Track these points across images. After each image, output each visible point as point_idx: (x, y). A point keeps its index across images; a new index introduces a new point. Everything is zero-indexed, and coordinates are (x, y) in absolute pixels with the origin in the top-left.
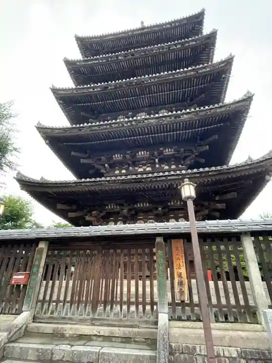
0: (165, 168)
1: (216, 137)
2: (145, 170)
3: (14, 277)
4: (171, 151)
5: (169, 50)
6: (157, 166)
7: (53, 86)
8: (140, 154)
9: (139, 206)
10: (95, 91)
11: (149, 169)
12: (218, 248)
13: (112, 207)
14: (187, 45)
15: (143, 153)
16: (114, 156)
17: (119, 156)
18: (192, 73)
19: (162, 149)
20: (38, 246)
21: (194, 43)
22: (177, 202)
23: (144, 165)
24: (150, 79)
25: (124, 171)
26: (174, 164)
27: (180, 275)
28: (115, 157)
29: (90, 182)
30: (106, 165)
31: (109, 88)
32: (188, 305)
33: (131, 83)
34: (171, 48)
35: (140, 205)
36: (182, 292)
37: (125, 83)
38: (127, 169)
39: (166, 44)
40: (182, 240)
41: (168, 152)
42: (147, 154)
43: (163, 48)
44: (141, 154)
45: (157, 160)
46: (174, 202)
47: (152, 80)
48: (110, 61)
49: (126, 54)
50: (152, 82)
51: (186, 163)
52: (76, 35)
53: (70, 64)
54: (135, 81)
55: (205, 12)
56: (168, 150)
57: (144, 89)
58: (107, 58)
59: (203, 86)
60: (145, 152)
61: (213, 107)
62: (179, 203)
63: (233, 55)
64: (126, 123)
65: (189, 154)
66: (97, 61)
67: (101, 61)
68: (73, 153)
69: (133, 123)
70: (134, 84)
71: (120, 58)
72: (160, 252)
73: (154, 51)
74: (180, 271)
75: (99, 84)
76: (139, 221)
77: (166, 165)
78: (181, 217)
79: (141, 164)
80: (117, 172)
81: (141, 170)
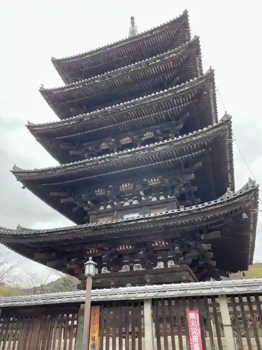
0: (153, 200)
1: (201, 164)
2: (131, 203)
4: (157, 181)
5: (148, 66)
6: (143, 199)
8: (123, 187)
9: (121, 249)
10: (71, 124)
11: (135, 202)
13: (94, 251)
14: (167, 58)
15: (126, 186)
16: (96, 191)
17: (101, 190)
18: (170, 94)
19: (145, 180)
21: (175, 55)
22: (161, 242)
23: (130, 198)
24: (126, 106)
25: (109, 207)
26: (162, 195)
28: (98, 192)
30: (89, 202)
31: (85, 120)
33: (106, 112)
34: (150, 64)
35: (122, 247)
37: (101, 113)
38: (112, 204)
39: (143, 61)
40: (99, 306)
41: (153, 182)
42: (131, 186)
43: (140, 65)
44: (125, 187)
45: (142, 193)
46: (158, 243)
47: (128, 107)
48: (87, 86)
49: (103, 77)
50: (129, 109)
51: (175, 193)
52: (52, 58)
53: (47, 94)
54: (110, 110)
56: (153, 180)
57: (121, 117)
58: (83, 84)
59: (185, 104)
60: (128, 184)
61: (187, 136)
62: (164, 244)
64: (100, 160)
65: (176, 183)
66: (74, 88)
67: (77, 87)
68: (52, 194)
69: (107, 160)
70: (109, 113)
71: (96, 81)
73: (132, 70)
75: (74, 117)
76: (124, 266)
77: (154, 196)
78: (170, 259)
79: (127, 197)
80: (102, 208)
81: (127, 204)
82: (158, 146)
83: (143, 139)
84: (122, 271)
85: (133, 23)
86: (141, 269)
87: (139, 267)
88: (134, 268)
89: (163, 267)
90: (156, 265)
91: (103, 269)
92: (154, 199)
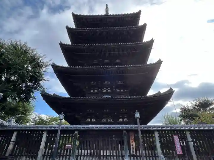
2: (107, 91)
3: (66, 146)
4: (121, 83)
6: (114, 90)
7: (61, 42)
8: (105, 82)
9: (104, 111)
10: (84, 48)
11: (109, 91)
12: (146, 135)
15: (107, 82)
16: (91, 83)
17: (94, 82)
19: (117, 81)
20: (74, 133)
21: (135, 28)
22: (124, 110)
23: (107, 88)
24: (113, 45)
25: (96, 91)
26: (122, 89)
27: (133, 145)
29: (82, 99)
30: (87, 87)
31: (92, 47)
32: (135, 156)
34: (124, 29)
36: (133, 151)
37: (101, 46)
38: (98, 90)
39: (121, 27)
40: (133, 132)
42: (109, 83)
43: (120, 29)
45: (114, 87)
46: (122, 110)
49: (101, 29)
50: (114, 47)
51: (129, 89)
53: (69, 30)
54: (106, 46)
55: (141, 12)
63: (153, 39)
66: (85, 31)
67: (87, 31)
69: (105, 69)
72: (125, 137)
73: (115, 30)
74: (133, 144)
75: (87, 45)
76: (103, 119)
77: (119, 89)
78: (126, 118)
79: (105, 88)
80: (92, 91)
81: (105, 91)
82: (130, 67)
83: (115, 62)
84: (103, 121)
85: (107, 7)
86: (112, 121)
87: (111, 120)
88: (108, 120)
89: (122, 121)
90: (119, 120)
91: (92, 120)
92: (118, 91)
